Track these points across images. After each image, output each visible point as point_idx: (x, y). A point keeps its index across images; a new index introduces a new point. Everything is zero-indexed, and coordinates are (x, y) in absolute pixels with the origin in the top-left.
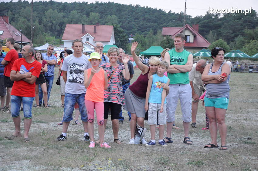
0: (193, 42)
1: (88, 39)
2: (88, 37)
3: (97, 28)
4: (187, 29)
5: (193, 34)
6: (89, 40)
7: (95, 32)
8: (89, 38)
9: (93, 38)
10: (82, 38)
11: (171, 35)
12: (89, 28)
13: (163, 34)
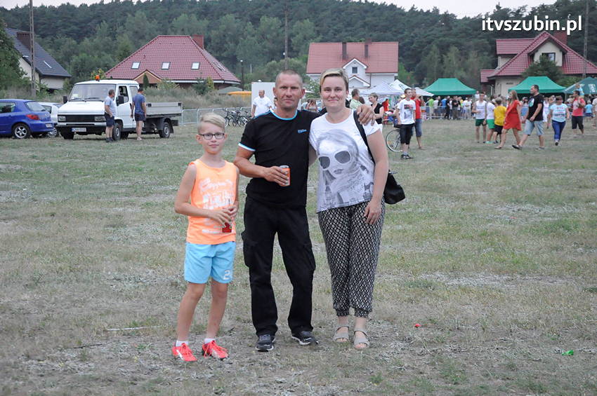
0: (561, 65)
1: (355, 70)
2: (355, 65)
3: (370, 48)
4: (549, 41)
5: (561, 51)
6: (356, 72)
7: (366, 56)
8: (356, 68)
9: (365, 67)
10: (344, 68)
11: (515, 55)
12: (355, 48)
13: (498, 53)
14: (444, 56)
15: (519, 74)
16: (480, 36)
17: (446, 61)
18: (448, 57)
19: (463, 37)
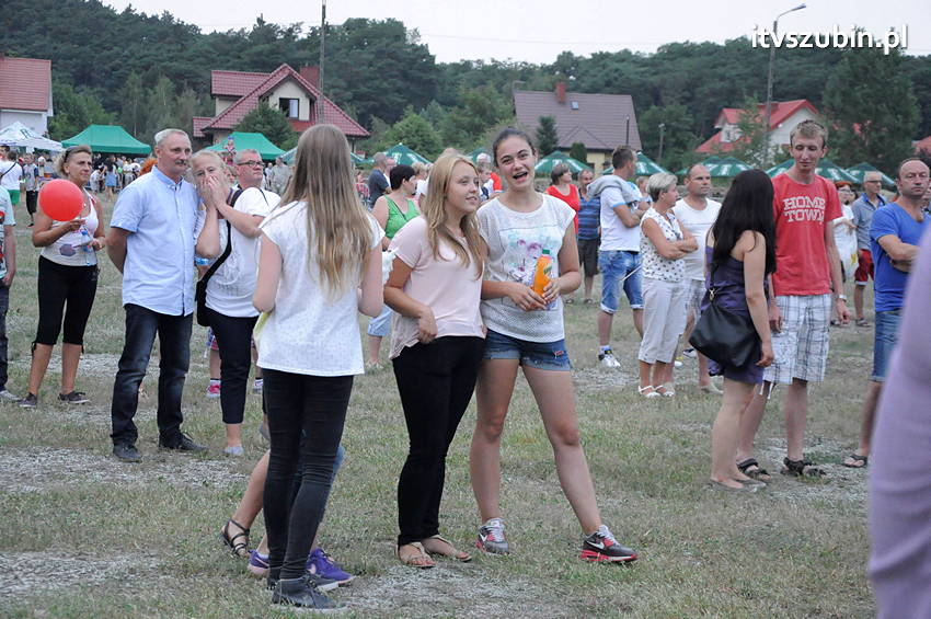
0: (307, 118)
5: (307, 96)
11: (241, 96)
13: (213, 92)
14: (150, 92)
15: (229, 127)
16: (228, 64)
17: (152, 99)
18: (155, 93)
19: (201, 64)
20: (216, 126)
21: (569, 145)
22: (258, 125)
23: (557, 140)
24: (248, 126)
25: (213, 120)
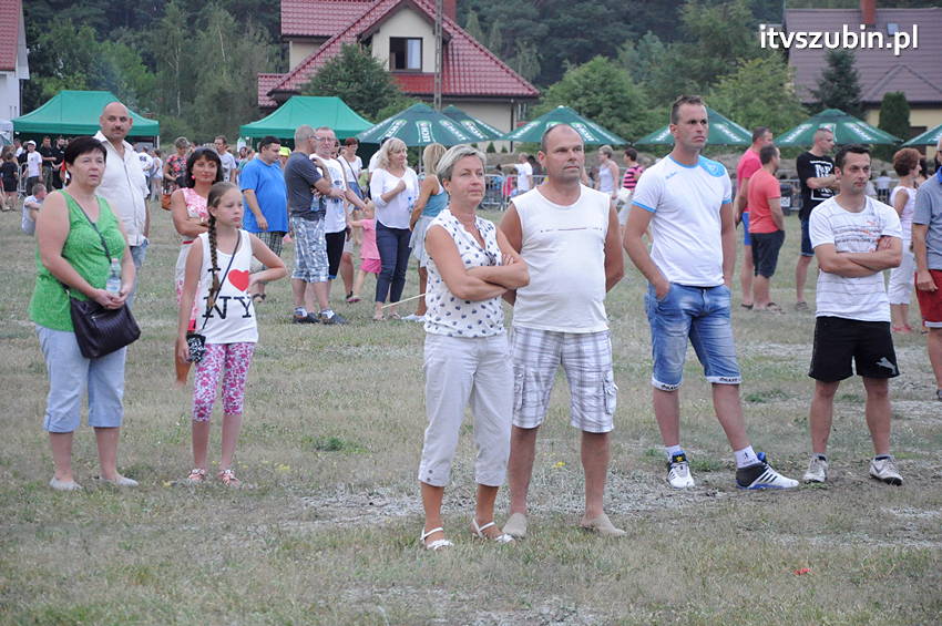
4: (408, 8)
5: (434, 32)
11: (328, 38)
13: (284, 31)
20: (288, 87)
21: (880, 98)
22: (339, 83)
23: (858, 90)
24: (324, 85)
25: (285, 76)
